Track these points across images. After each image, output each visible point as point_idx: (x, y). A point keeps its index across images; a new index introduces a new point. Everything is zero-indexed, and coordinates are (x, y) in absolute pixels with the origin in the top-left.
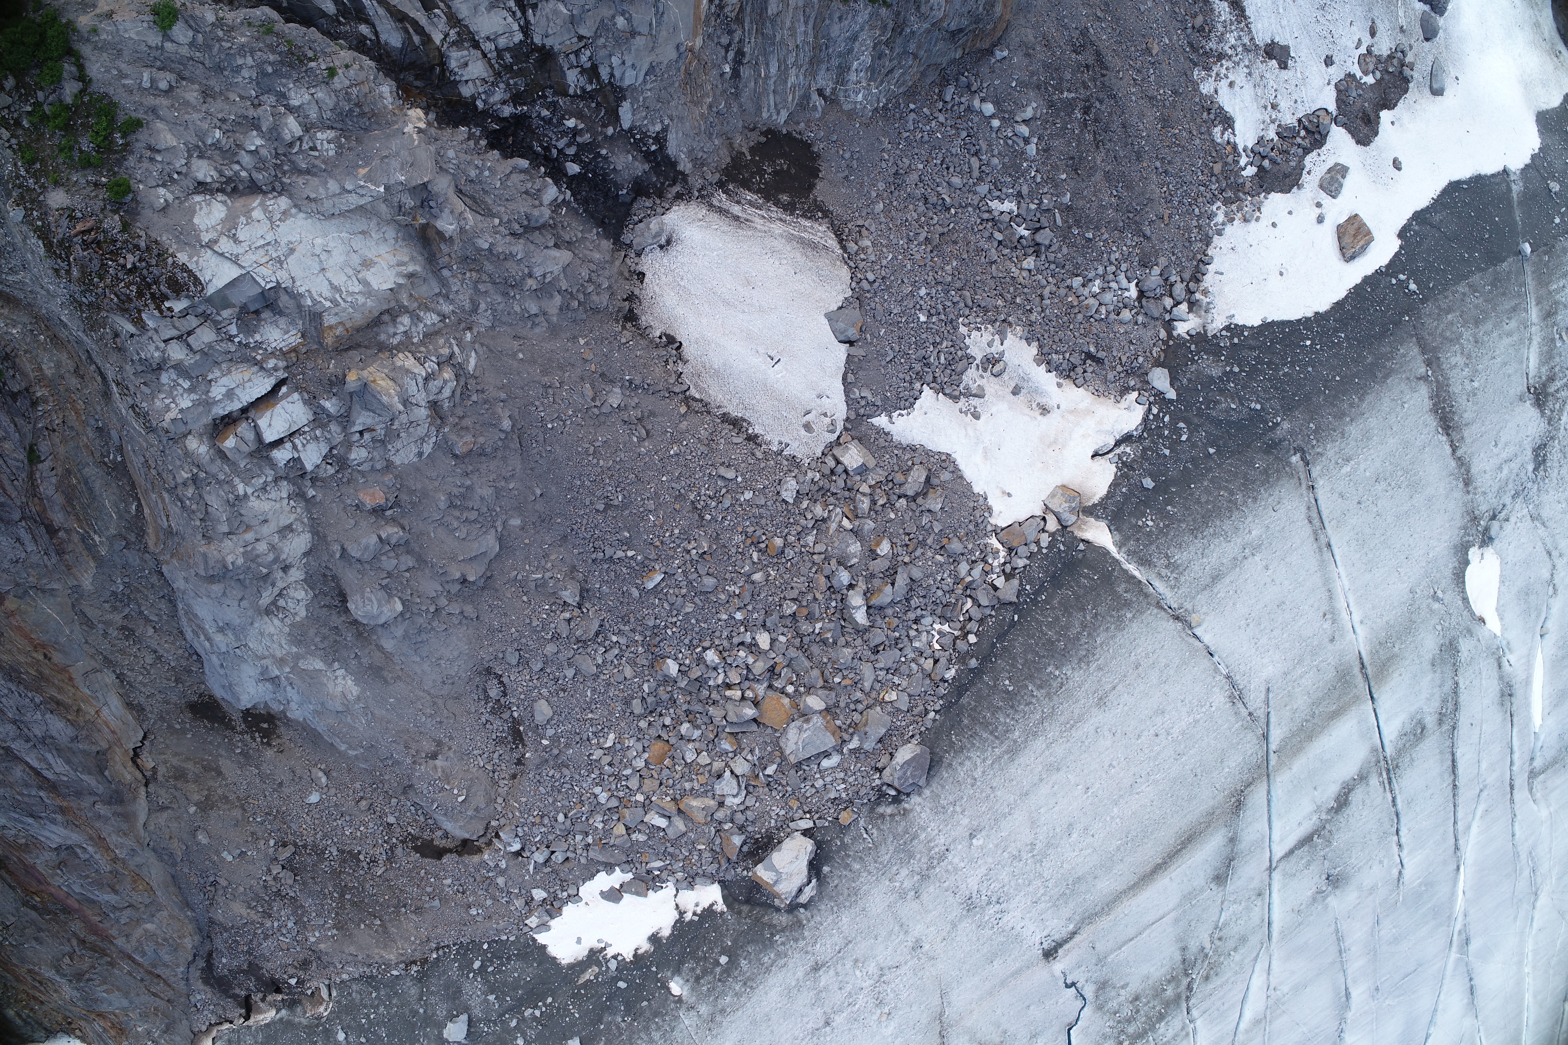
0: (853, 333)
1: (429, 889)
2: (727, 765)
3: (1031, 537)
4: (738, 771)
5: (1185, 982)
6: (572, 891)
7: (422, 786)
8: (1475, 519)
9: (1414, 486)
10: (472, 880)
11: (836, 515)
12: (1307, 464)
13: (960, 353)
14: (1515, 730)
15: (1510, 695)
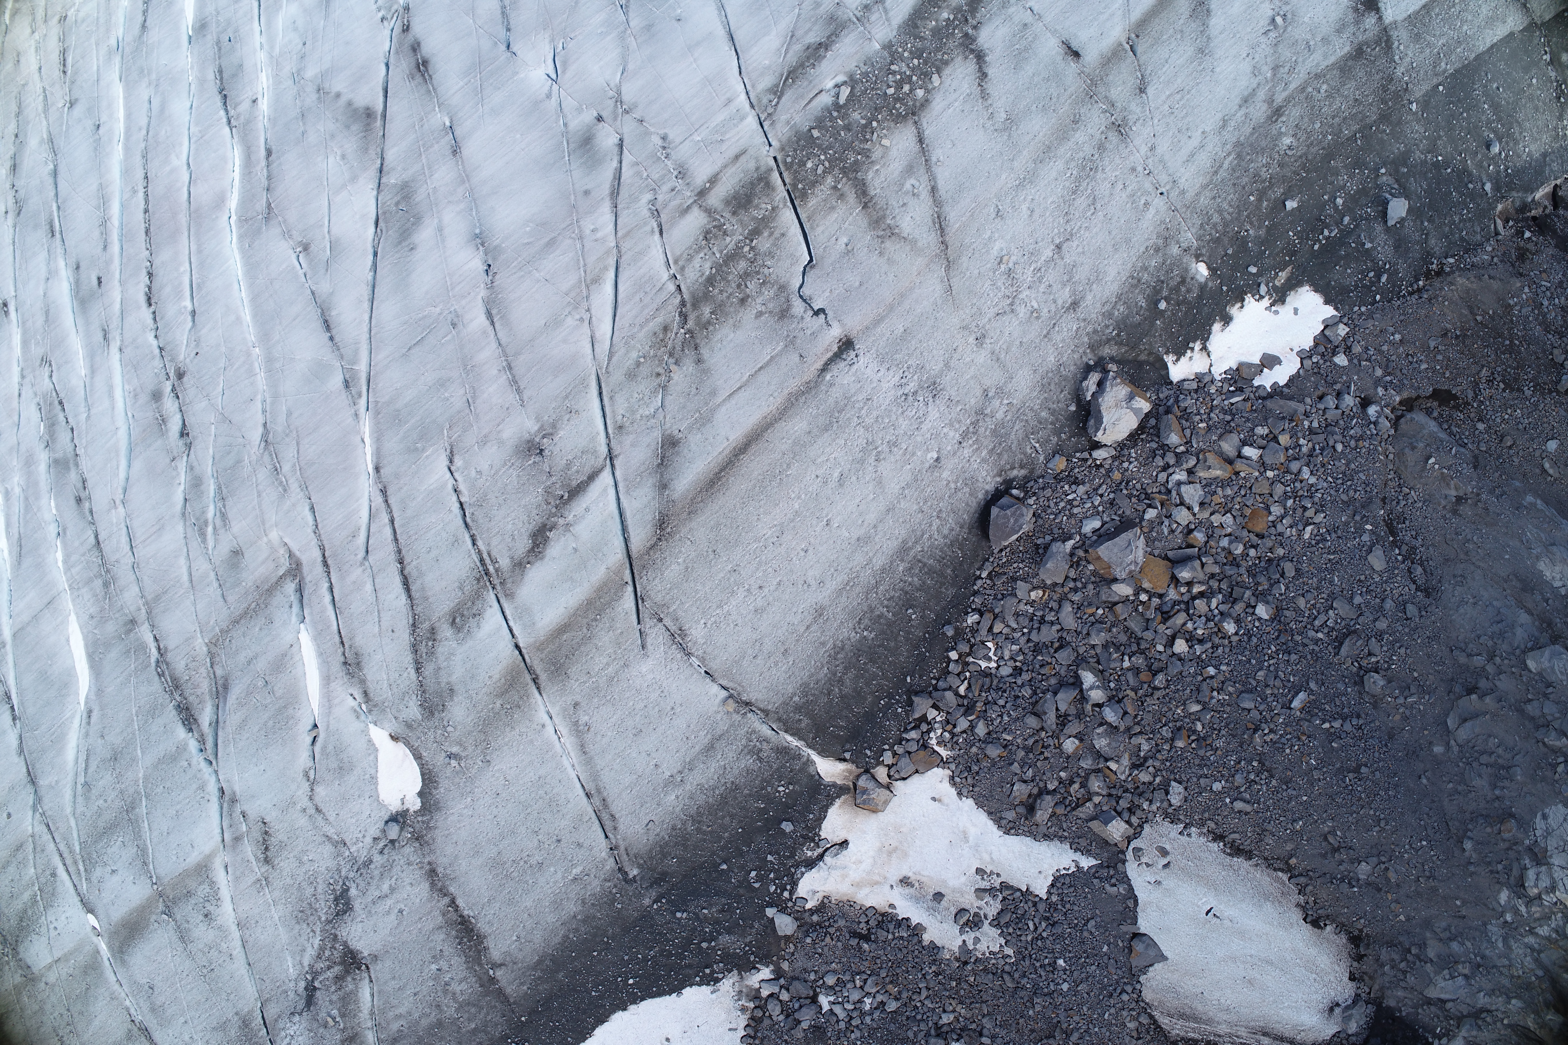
0: (1138, 946)
1: (1440, 357)
2: (1194, 515)
3: (904, 761)
4: (1184, 512)
5: (690, 324)
6: (1308, 363)
7: (1468, 470)
8: (418, 838)
9: (496, 864)
10: (1404, 371)
11: (1124, 772)
12: (620, 869)
13: (1011, 930)
14: (335, 627)
15: (345, 663)
